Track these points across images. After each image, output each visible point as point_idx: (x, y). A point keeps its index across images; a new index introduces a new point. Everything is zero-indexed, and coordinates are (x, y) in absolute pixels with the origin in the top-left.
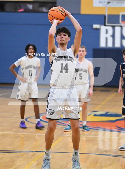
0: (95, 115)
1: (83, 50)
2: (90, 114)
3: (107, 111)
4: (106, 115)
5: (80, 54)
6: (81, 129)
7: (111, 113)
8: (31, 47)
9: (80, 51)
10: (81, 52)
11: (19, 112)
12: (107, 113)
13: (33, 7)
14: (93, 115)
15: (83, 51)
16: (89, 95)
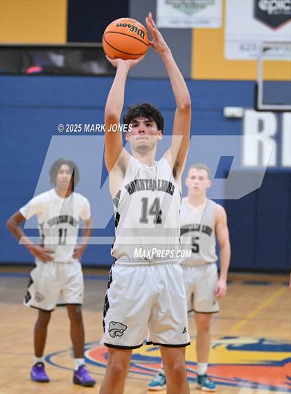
0: (230, 347)
1: (201, 175)
2: (218, 344)
3: (261, 335)
4: (259, 347)
5: (193, 186)
6: (192, 385)
7: (271, 341)
8: (65, 167)
9: (193, 178)
10: (197, 180)
11: (31, 339)
12: (262, 340)
13: (65, 61)
14: (225, 346)
15: (201, 178)
16: (218, 295)
